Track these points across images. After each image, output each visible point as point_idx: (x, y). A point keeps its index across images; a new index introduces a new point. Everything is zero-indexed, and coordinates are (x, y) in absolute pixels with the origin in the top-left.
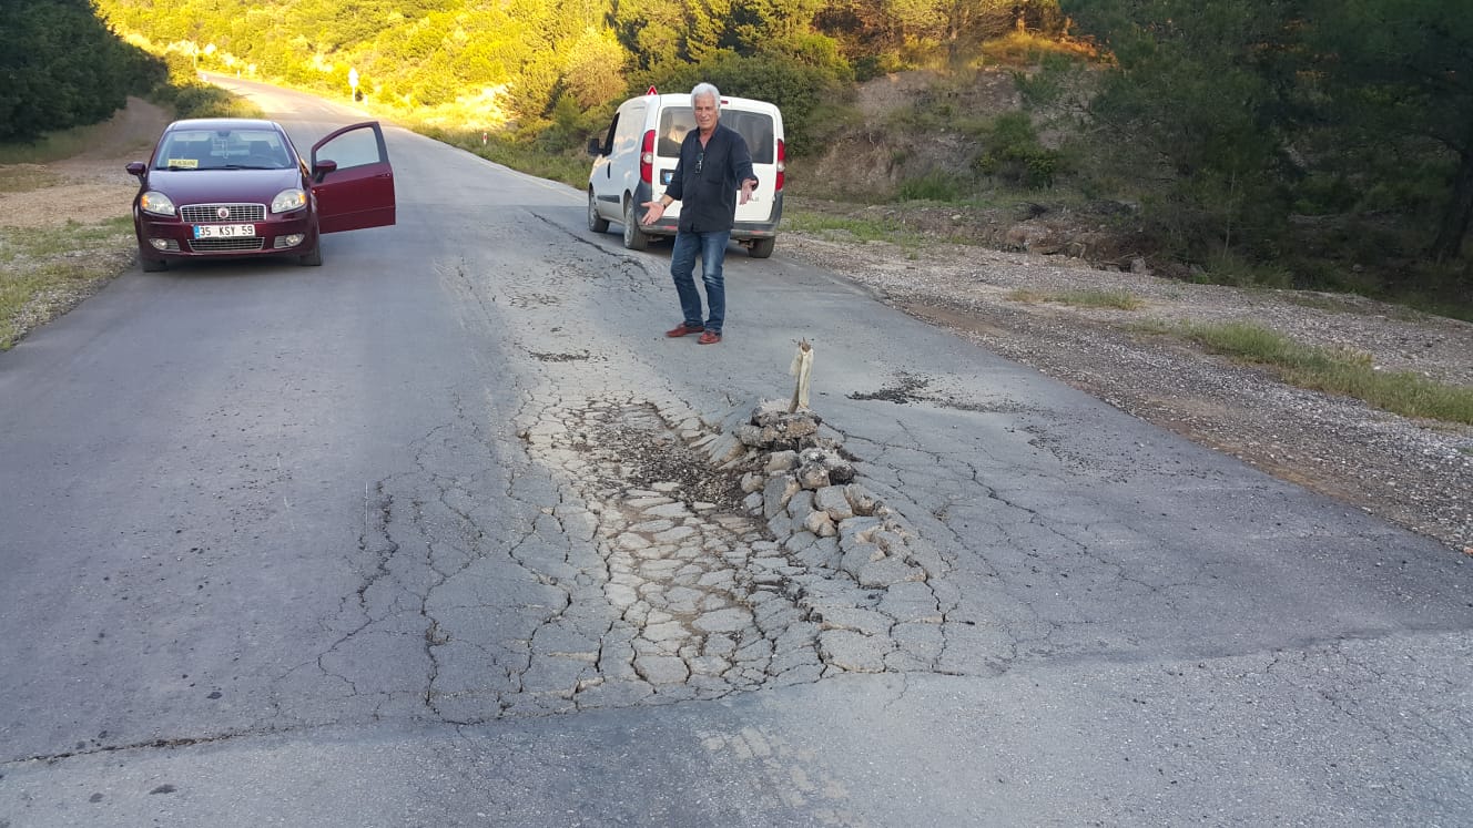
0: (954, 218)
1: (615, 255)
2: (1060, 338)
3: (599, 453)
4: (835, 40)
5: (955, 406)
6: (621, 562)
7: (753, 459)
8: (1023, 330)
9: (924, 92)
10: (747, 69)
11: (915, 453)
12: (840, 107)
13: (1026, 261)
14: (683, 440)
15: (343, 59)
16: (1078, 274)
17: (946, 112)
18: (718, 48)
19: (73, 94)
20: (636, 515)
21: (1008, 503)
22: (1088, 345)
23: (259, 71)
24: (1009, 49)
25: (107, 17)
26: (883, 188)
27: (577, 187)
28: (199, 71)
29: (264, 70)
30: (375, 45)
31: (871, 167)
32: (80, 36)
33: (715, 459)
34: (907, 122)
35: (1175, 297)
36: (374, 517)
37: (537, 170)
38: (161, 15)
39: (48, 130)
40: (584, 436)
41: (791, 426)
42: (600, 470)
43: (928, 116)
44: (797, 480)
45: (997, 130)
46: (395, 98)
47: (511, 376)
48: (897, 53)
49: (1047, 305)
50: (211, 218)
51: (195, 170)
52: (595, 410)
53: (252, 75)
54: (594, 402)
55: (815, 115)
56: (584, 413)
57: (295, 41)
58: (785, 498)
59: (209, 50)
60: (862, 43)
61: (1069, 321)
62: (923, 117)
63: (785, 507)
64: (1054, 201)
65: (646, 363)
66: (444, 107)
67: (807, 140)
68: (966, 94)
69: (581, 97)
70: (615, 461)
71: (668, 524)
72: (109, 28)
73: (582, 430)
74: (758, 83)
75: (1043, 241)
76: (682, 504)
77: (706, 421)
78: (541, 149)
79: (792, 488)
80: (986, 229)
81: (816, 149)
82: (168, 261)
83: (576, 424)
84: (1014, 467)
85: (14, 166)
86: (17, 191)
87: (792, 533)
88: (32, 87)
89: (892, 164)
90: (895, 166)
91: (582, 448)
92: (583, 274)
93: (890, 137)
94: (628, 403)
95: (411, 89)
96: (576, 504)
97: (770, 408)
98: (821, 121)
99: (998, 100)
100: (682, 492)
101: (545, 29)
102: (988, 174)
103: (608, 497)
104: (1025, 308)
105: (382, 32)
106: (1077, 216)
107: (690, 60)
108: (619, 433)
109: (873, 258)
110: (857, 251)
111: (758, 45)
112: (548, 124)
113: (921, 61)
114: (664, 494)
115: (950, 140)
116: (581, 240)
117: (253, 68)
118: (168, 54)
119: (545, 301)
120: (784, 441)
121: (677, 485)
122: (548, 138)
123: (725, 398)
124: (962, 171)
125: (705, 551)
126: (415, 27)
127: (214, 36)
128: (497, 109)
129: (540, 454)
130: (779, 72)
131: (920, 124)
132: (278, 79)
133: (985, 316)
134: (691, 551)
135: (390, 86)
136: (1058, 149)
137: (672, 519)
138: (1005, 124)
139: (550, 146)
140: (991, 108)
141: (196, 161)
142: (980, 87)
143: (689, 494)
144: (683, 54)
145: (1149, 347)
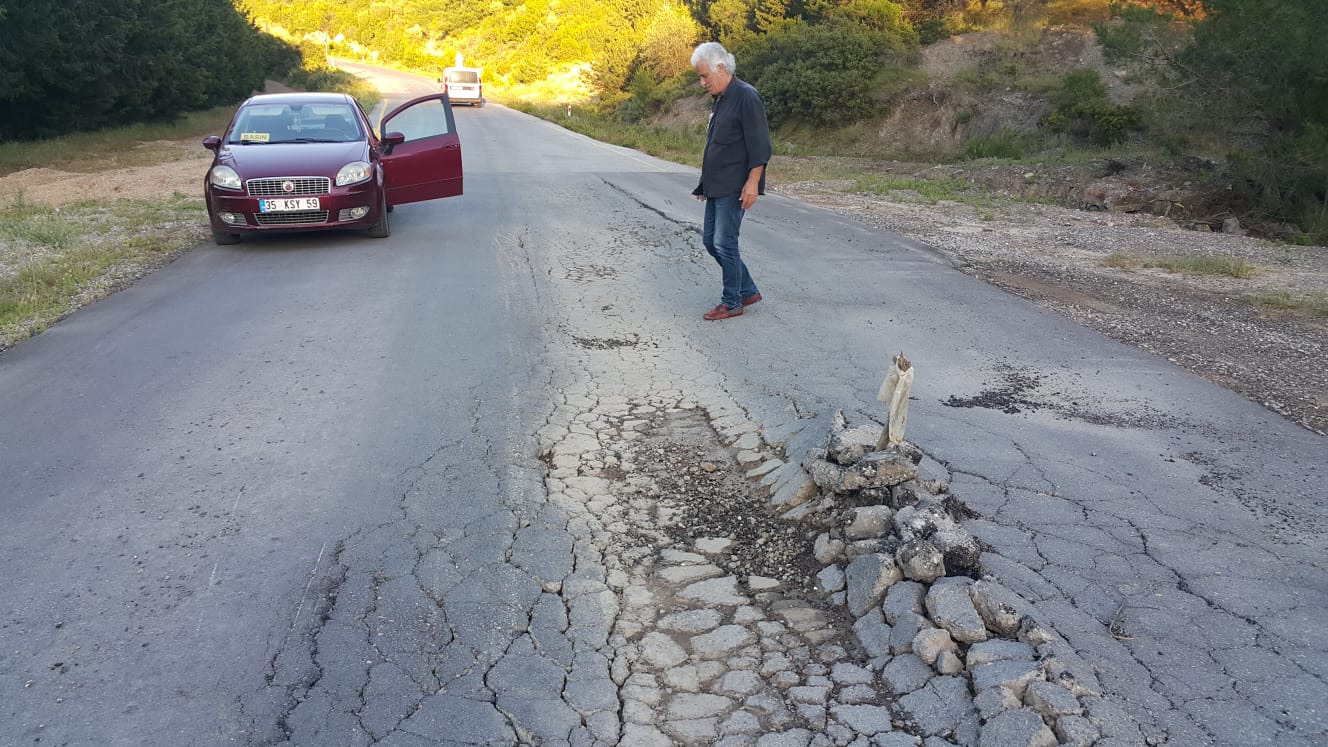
0: (1026, 176)
1: (677, 222)
2: (1177, 313)
3: (636, 481)
4: (900, 6)
5: (1083, 417)
6: (642, 694)
7: (830, 509)
8: (1129, 304)
9: (989, 53)
10: (813, 36)
11: (1049, 500)
12: (905, 70)
13: (1110, 220)
14: (738, 464)
15: (452, 45)
16: (1165, 235)
17: (1012, 71)
18: (785, 18)
19: (207, 78)
20: (671, 601)
21: (1210, 604)
22: (1213, 323)
23: (380, 57)
24: (1074, 9)
25: (248, 12)
26: (947, 147)
27: (649, 153)
28: (328, 57)
29: (385, 56)
30: (478, 31)
31: (935, 127)
32: (215, 26)
33: (779, 499)
34: (972, 82)
35: (1286, 262)
37: (613, 139)
38: (298, 9)
40: (618, 456)
41: (882, 470)
42: (632, 512)
43: (994, 76)
44: (896, 563)
45: (1065, 88)
46: (495, 78)
47: (546, 370)
48: (961, 15)
49: (1148, 272)
50: (276, 191)
51: (267, 143)
52: (637, 418)
53: (375, 60)
54: (636, 405)
55: (879, 78)
56: (622, 421)
57: (411, 29)
58: (879, 589)
59: (339, 39)
60: (925, 8)
61: (1180, 292)
62: (988, 77)
63: (880, 602)
64: (1133, 156)
65: (701, 352)
66: (538, 84)
67: (871, 102)
68: (1031, 53)
69: (657, 69)
70: (652, 497)
71: (710, 618)
72: (250, 21)
73: (615, 447)
74: (824, 49)
75: (1124, 199)
76: (733, 579)
77: (769, 439)
78: (620, 119)
79: (888, 575)
80: (1061, 188)
81: (880, 111)
83: (611, 438)
84: (1194, 530)
85: (152, 143)
86: (146, 165)
87: (892, 653)
88: (170, 72)
89: (957, 122)
90: (959, 125)
91: (614, 473)
92: (644, 242)
93: (954, 97)
94: (676, 407)
95: (509, 69)
96: (593, 574)
97: (853, 439)
98: (885, 83)
99: (1064, 58)
100: (734, 558)
101: (626, 10)
102: (1057, 131)
103: (637, 562)
104: (1123, 276)
105: (485, 19)
106: (1160, 173)
107: (757, 31)
108: (662, 451)
109: (945, 220)
110: (927, 213)
111: (824, 13)
112: (627, 96)
113: (985, 23)
114: (711, 558)
115: (1016, 99)
116: (646, 206)
117: (375, 54)
118: (302, 43)
119: (601, 273)
120: (873, 492)
121: (727, 542)
122: (627, 109)
123: (791, 406)
124: (1030, 128)
125: (766, 679)
126: (513, 13)
127: (343, 27)
128: (583, 84)
129: (561, 485)
130: (844, 38)
131: (985, 83)
132: (397, 64)
133: (1082, 286)
134: (742, 680)
135: (491, 67)
136: (1128, 105)
137: (719, 608)
138: (1074, 81)
139: (627, 117)
140: (1057, 66)
141: (268, 135)
142: (1046, 46)
143: (744, 560)
144: (753, 26)
145: (1281, 324)
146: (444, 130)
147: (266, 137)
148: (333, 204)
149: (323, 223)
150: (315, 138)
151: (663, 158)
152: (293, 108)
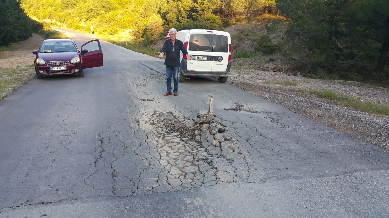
0: (250, 62)
1: (161, 73)
2: (278, 94)
3: (157, 125)
4: (218, 17)
5: (251, 112)
6: (164, 154)
7: (198, 126)
8: (268, 91)
9: (241, 30)
10: (195, 24)
11: (240, 124)
13: (269, 73)
14: (179, 121)
15: (89, 23)
16: (283, 76)
17: (247, 35)
18: (187, 19)
19: (18, 33)
20: (167, 142)
21: (265, 137)
22: (286, 95)
23: (67, 26)
24: (264, 18)
25: (27, 13)
27: (151, 55)
28: (51, 26)
29: (68, 26)
30: (97, 19)
32: (20, 18)
33: (188, 126)
34: (237, 38)
35: (308, 82)
36: (98, 143)
37: (140, 51)
38: (41, 12)
39: (12, 42)
40: (153, 121)
41: (208, 118)
42: (158, 130)
43: (242, 36)
44: (210, 132)
45: (261, 39)
46: (103, 33)
47: (134, 105)
48: (234, 20)
49: (275, 85)
50: (55, 65)
52: (156, 114)
53: (65, 27)
54: (156, 112)
56: (153, 115)
57: (76, 18)
58: (206, 137)
59: (54, 21)
60: (224, 17)
61: (281, 89)
63: (207, 139)
64: (276, 58)
65: (170, 102)
66: (116, 35)
68: (252, 30)
69: (151, 32)
70: (162, 127)
71: (176, 144)
72: (28, 16)
73: (153, 119)
75: (273, 68)
76: (179, 138)
77: (186, 117)
78: (141, 46)
79: (208, 134)
80: (258, 65)
82: (43, 76)
83: (151, 118)
84: (267, 128)
86: (4, 58)
87: (208, 146)
88: (8, 31)
90: (234, 49)
91: (153, 124)
92: (153, 78)
94: (165, 112)
95: (107, 31)
96: (151, 139)
97: (202, 113)
99: (261, 31)
100: (179, 135)
101: (142, 15)
102: (258, 51)
103: (160, 137)
104: (269, 86)
105: (99, 16)
106: (282, 62)
107: (180, 22)
108: (163, 120)
111: (198, 18)
112: (143, 39)
113: (240, 22)
114: (175, 136)
115: (248, 42)
116: (152, 69)
117: (65, 25)
118: (43, 22)
119: (143, 85)
120: (206, 122)
121: (178, 133)
122: (143, 43)
123: (190, 110)
124: (252, 50)
125: (186, 151)
126: (108, 14)
127: (55, 17)
128: (129, 35)
129: (142, 126)
130: (203, 25)
131: (241, 38)
132: (72, 28)
133: (258, 88)
134: (182, 151)
135: (101, 30)
136: (277, 44)
137: (177, 142)
138: (263, 38)
139: (143, 45)
140: (259, 34)
141: (51, 50)
142: (256, 28)
143: (181, 136)
144: (178, 21)
145: (302, 96)
146: (98, 49)
147: (50, 51)
148: (70, 68)
149: (67, 73)
150: (64, 51)
151: (155, 57)
152: (57, 43)
